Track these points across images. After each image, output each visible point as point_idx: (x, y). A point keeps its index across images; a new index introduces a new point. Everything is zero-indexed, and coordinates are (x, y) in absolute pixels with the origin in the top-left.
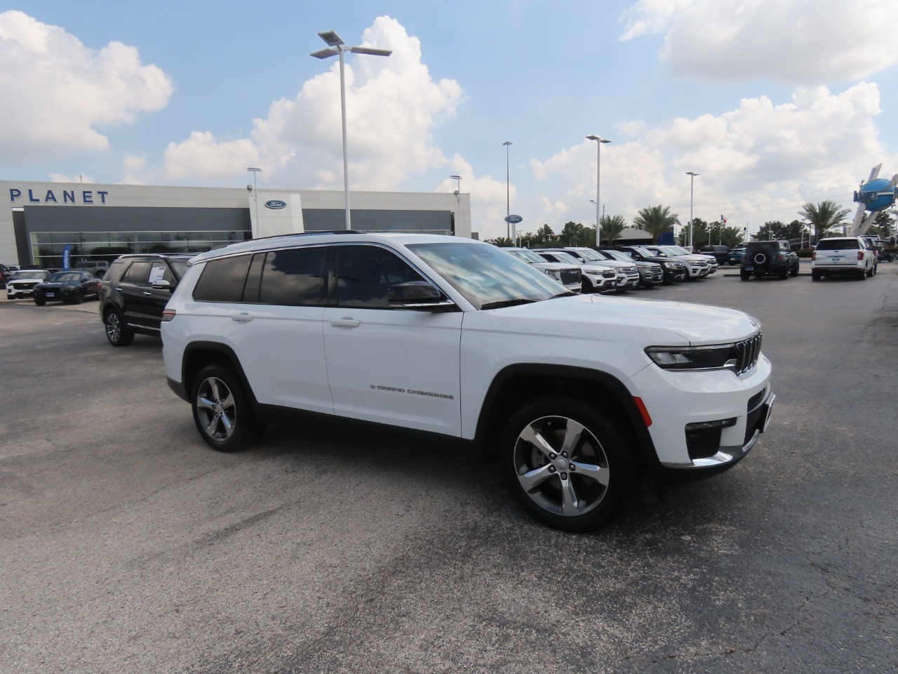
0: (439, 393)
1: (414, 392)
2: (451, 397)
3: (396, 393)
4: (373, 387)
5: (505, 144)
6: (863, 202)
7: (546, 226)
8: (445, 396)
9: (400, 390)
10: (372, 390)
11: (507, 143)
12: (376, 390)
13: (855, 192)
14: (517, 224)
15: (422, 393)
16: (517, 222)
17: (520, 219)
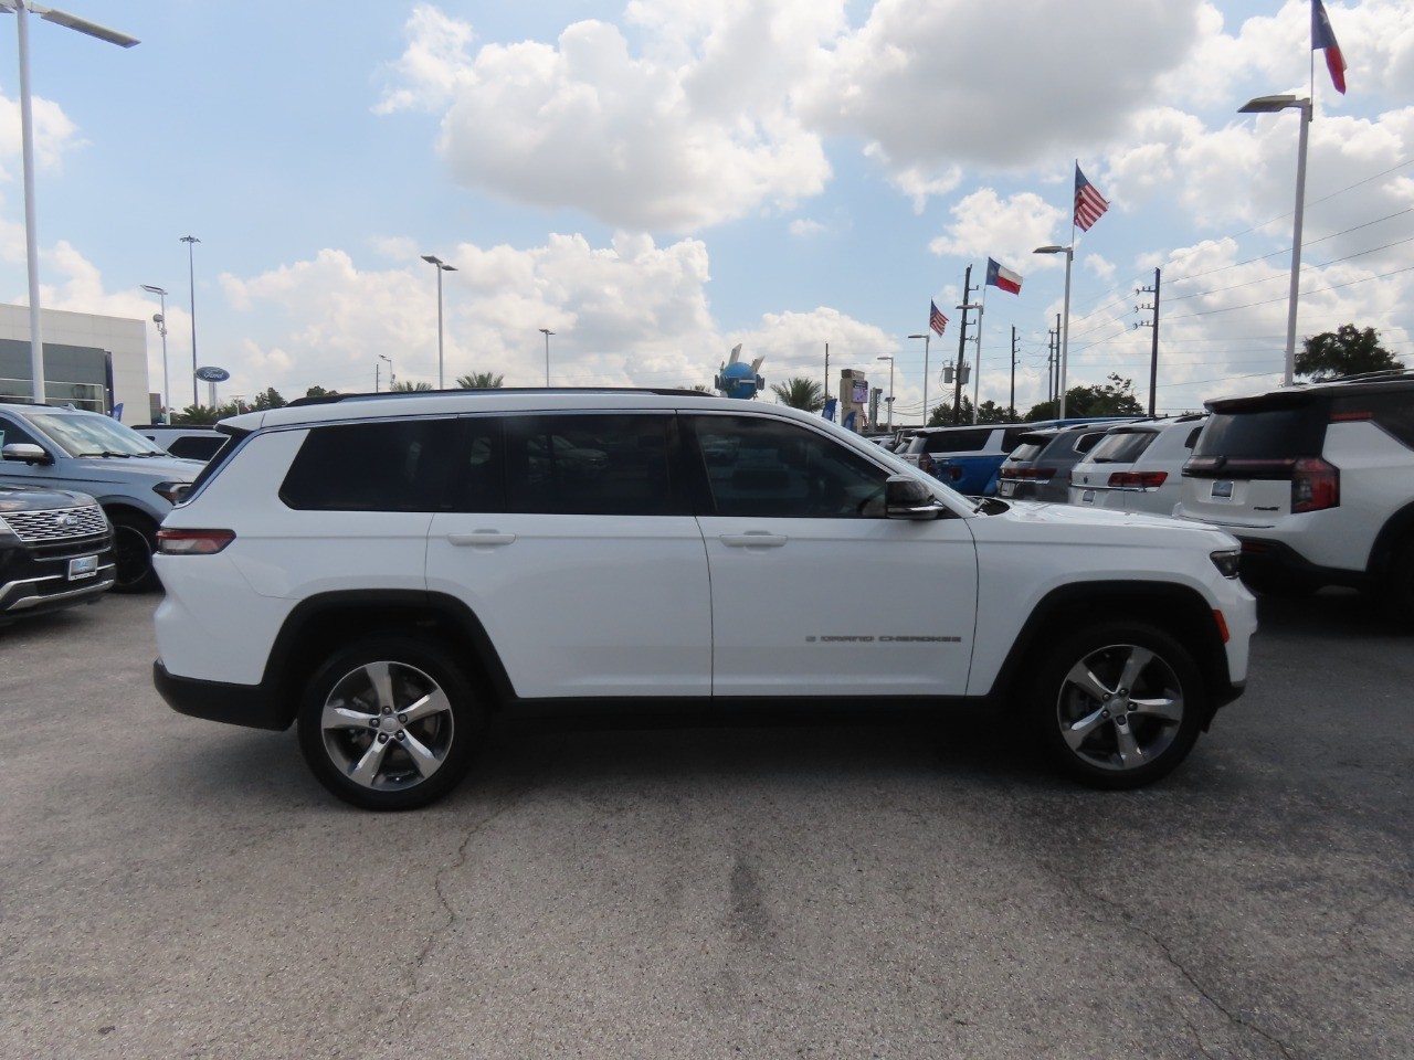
0: (936, 635)
1: (891, 639)
2: (958, 639)
3: (858, 643)
4: (811, 639)
5: (183, 240)
6: (725, 390)
7: (271, 390)
8: (947, 639)
9: (864, 639)
10: (810, 644)
11: (190, 239)
12: (818, 643)
13: (716, 377)
14: (218, 384)
15: (905, 639)
16: (218, 380)
17: (224, 376)
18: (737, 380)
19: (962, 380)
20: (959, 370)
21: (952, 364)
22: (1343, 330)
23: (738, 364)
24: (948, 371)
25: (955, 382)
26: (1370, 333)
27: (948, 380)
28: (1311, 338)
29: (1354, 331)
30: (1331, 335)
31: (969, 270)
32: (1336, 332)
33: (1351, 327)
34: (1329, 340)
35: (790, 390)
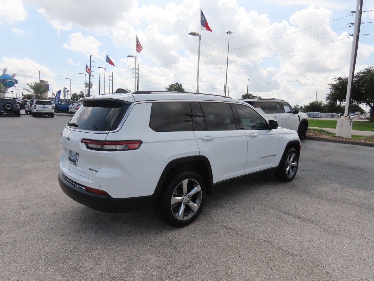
1: (269, 156)
4: (260, 158)
9: (266, 157)
18: (7, 80)
19: (90, 87)
20: (89, 84)
21: (87, 82)
22: (176, 83)
23: (6, 74)
24: (86, 84)
25: (88, 87)
26: (181, 85)
27: (86, 87)
28: (170, 85)
29: (178, 84)
30: (174, 84)
31: (91, 56)
32: (175, 84)
33: (178, 83)
34: (173, 86)
35: (34, 85)
